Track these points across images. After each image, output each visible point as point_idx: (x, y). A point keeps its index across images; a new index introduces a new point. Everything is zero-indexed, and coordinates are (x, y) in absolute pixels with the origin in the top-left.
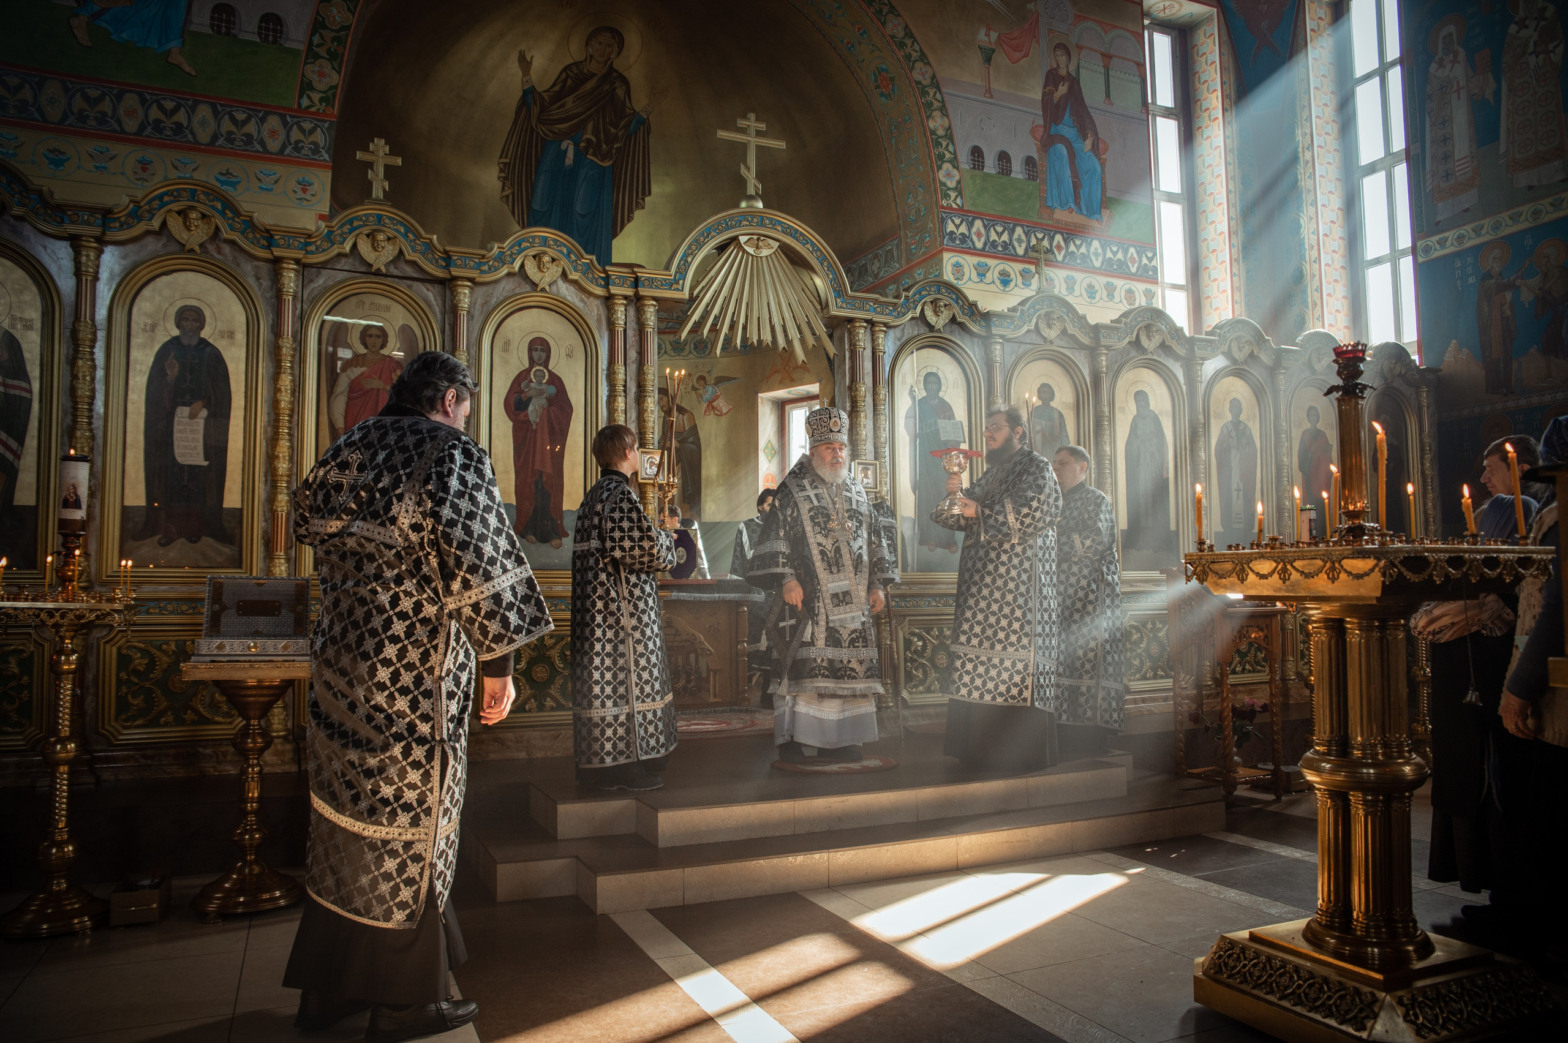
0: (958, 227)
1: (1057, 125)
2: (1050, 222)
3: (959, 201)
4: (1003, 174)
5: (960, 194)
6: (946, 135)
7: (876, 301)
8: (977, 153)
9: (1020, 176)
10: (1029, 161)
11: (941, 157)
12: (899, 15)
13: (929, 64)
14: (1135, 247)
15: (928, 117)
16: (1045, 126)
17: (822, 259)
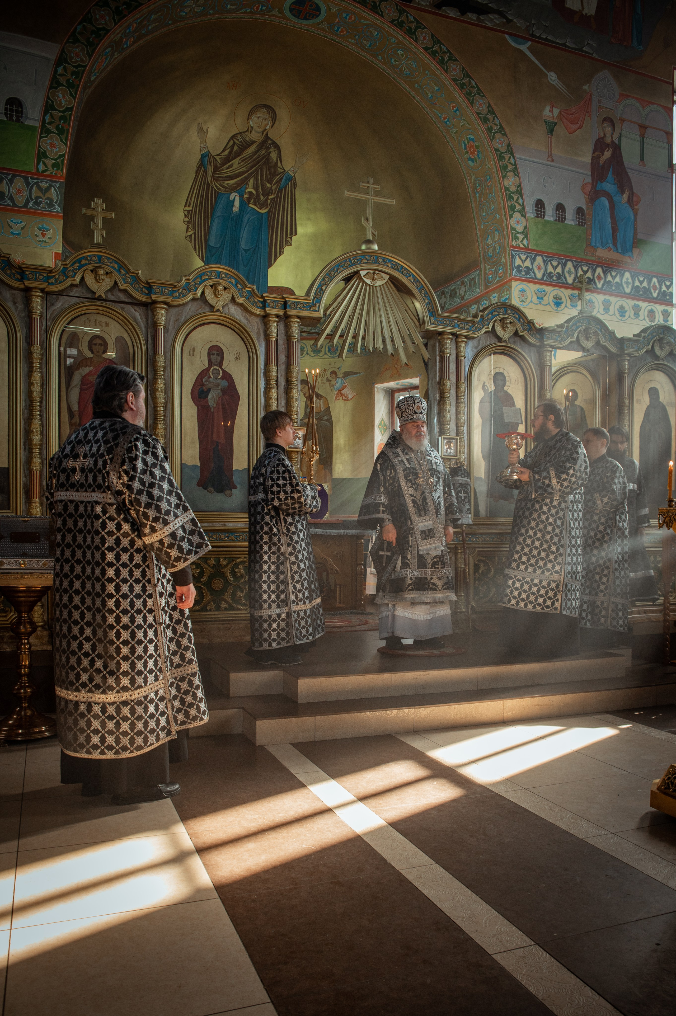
0: (523, 261)
1: (602, 182)
2: (593, 258)
3: (525, 242)
4: (559, 221)
5: (526, 236)
6: (517, 191)
7: (459, 319)
8: (540, 204)
9: (572, 223)
10: (580, 211)
11: (513, 208)
12: (484, 96)
13: (505, 135)
14: (657, 277)
15: (504, 177)
16: (592, 184)
17: (421, 288)
